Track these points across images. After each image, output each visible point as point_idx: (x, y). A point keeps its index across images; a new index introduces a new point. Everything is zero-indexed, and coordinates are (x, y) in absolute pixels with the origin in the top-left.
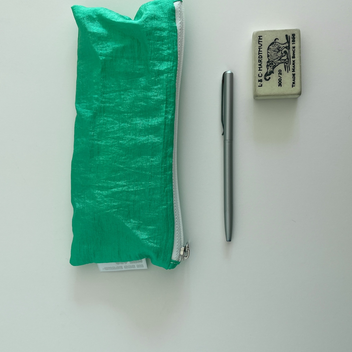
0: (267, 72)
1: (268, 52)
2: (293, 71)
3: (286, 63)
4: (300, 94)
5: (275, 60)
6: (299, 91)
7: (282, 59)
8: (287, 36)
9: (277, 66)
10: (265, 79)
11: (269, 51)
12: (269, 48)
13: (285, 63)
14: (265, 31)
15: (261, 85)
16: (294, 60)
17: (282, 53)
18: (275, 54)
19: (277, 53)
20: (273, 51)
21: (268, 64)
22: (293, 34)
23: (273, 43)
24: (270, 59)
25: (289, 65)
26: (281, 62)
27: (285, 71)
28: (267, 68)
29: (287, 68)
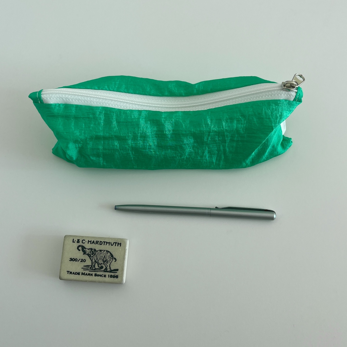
0: (86, 249)
1: (104, 251)
2: (82, 273)
3: (91, 268)
4: (61, 278)
5: (96, 257)
8: (117, 270)
9: (90, 258)
10: (79, 246)
11: (105, 252)
12: (108, 252)
13: (92, 266)
16: (93, 275)
17: (101, 264)
18: (101, 257)
19: (103, 259)
20: (105, 256)
21: (93, 250)
22: (118, 276)
23: (112, 256)
24: (98, 252)
25: (88, 270)
26: (93, 262)
27: (84, 266)
28: (90, 249)
29: (86, 267)
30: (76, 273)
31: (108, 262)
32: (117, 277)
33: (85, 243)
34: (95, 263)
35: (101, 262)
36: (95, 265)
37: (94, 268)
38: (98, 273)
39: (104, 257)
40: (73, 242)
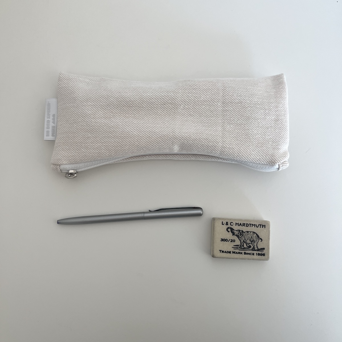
0: (234, 230)
2: (233, 251)
3: (241, 247)
4: (213, 256)
5: (244, 237)
6: (216, 256)
8: (264, 249)
10: (228, 228)
11: (252, 233)
12: (254, 233)
13: (241, 245)
14: (269, 231)
16: (242, 253)
17: (249, 243)
18: (249, 238)
21: (241, 231)
23: (258, 236)
24: (245, 233)
25: (238, 249)
26: (242, 242)
27: (234, 246)
28: (238, 230)
29: (236, 247)
30: (227, 251)
31: (255, 242)
32: (264, 255)
33: (232, 225)
34: (244, 243)
35: (248, 242)
36: (243, 245)
37: (243, 247)
38: (247, 252)
39: (251, 237)
40: (222, 224)
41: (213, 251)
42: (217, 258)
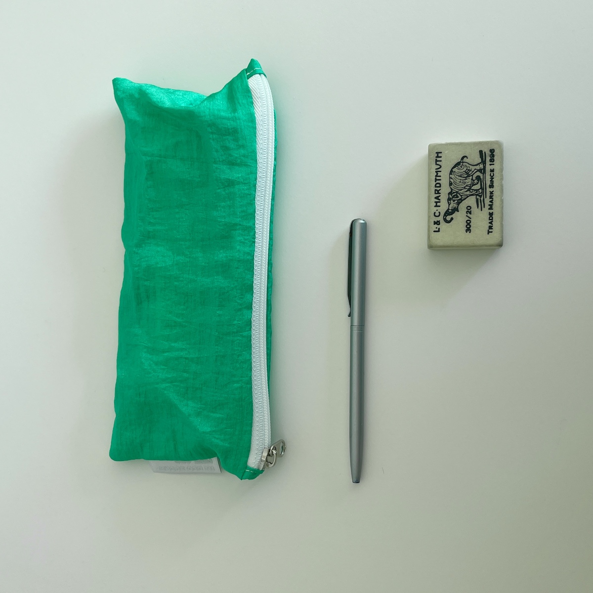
1: (450, 178)
2: (489, 209)
3: (479, 195)
4: (500, 245)
5: (461, 190)
6: (500, 240)
7: (472, 188)
8: (481, 152)
9: (464, 200)
10: (445, 220)
11: (452, 176)
13: (476, 195)
14: (447, 144)
15: (437, 230)
16: (491, 191)
17: (472, 179)
18: (462, 181)
19: (464, 178)
20: (459, 176)
21: (450, 197)
22: (491, 149)
23: (458, 164)
24: (453, 188)
25: (484, 199)
26: (471, 194)
27: (478, 208)
29: (480, 204)
30: (490, 219)
31: (468, 168)
32: (492, 151)
33: (439, 212)
34: (473, 190)
35: (469, 181)
37: (480, 190)
38: (488, 183)
39: (461, 176)
40: (439, 231)
41: (490, 246)
42: (502, 237)
